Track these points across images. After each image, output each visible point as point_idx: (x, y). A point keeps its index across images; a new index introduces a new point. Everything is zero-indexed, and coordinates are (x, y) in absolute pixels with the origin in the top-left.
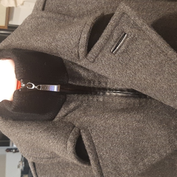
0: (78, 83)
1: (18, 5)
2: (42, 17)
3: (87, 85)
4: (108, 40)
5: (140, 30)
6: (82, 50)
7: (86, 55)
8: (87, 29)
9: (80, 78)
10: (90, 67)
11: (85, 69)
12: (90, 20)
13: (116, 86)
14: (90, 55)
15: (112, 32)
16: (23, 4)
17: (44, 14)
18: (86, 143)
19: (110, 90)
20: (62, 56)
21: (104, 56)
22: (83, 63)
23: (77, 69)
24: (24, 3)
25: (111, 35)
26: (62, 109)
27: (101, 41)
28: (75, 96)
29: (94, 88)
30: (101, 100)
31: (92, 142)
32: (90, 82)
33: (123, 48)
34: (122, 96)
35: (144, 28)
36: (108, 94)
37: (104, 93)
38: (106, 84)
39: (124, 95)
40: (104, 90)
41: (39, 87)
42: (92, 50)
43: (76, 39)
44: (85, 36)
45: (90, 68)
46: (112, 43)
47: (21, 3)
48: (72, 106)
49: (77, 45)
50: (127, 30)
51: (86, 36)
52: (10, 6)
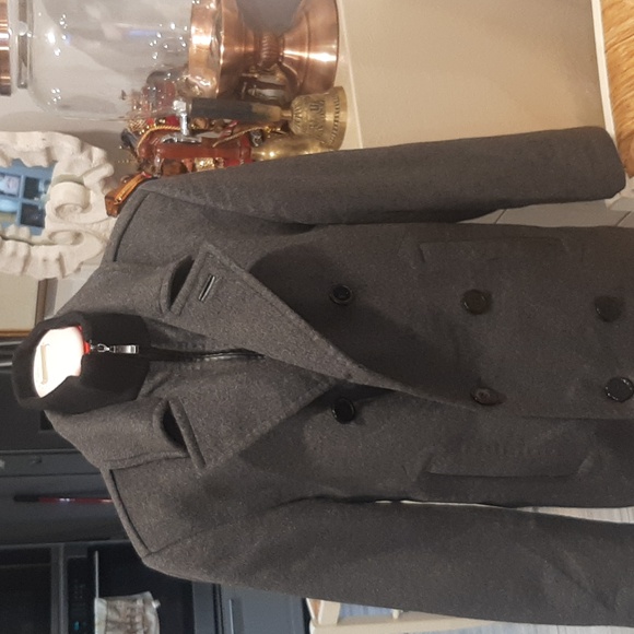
0: (164, 347)
1: (68, 272)
2: (114, 270)
3: (176, 348)
4: (193, 286)
5: (228, 270)
6: (164, 301)
7: (170, 308)
8: (169, 275)
9: (167, 340)
10: (176, 323)
11: (172, 328)
12: (172, 266)
13: (217, 348)
14: (174, 306)
15: (197, 276)
16: (78, 269)
17: (116, 266)
18: (176, 415)
19: (209, 353)
20: (140, 313)
21: (190, 305)
22: (167, 319)
23: (162, 329)
24: (82, 268)
25: (196, 281)
26: (146, 382)
27: (185, 288)
28: (162, 363)
29: (188, 354)
30: (198, 368)
31: (183, 413)
32: (180, 344)
33: (212, 293)
34: (225, 360)
35: (232, 267)
36: (207, 360)
37: (202, 359)
38: (204, 346)
39: (229, 357)
40: (202, 355)
41: (112, 349)
42: (177, 300)
43: (155, 289)
44: (165, 290)
45: (177, 325)
46: (198, 288)
47: (75, 267)
48: (158, 378)
49: (158, 297)
50: (213, 271)
51: (167, 283)
52: (48, 277)
